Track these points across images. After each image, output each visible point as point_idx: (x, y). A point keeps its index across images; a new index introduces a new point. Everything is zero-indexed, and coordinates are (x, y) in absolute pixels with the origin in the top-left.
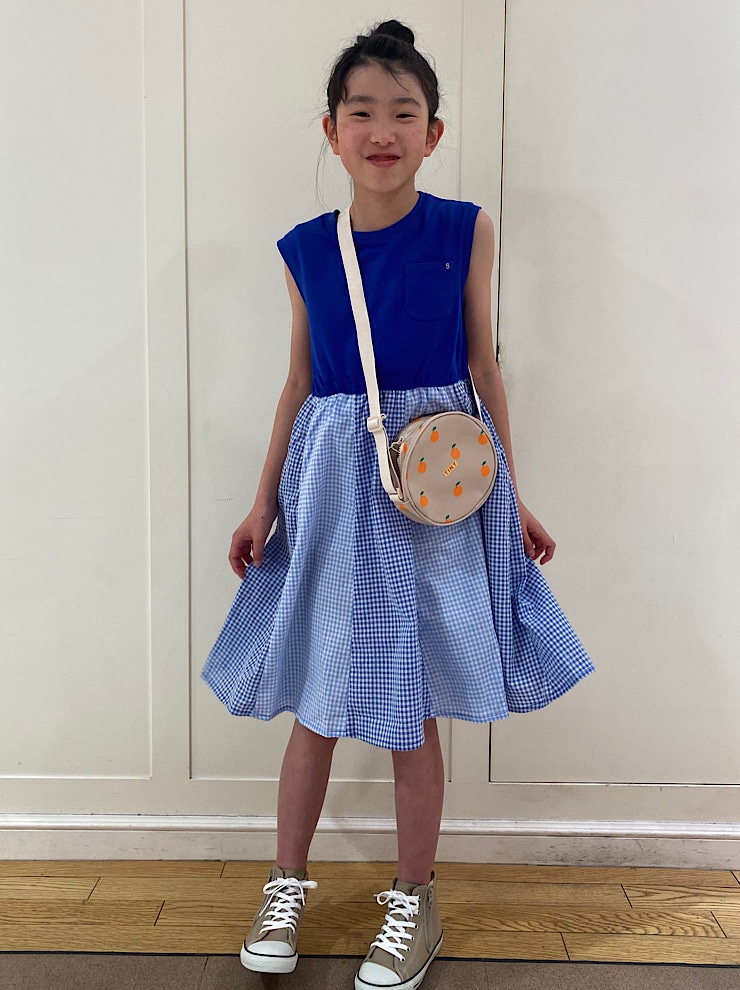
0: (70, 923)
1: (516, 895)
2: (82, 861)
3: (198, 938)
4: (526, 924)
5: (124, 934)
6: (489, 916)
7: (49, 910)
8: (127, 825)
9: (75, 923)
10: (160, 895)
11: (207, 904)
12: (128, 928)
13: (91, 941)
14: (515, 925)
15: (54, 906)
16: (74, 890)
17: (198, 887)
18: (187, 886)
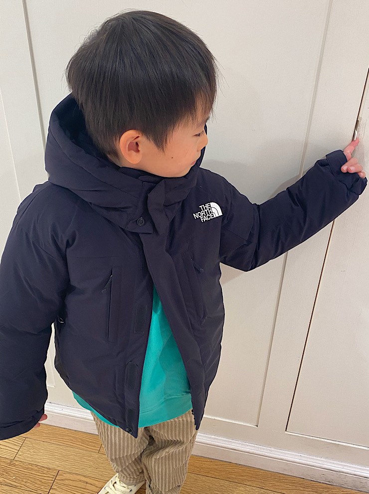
11: (84, 479)
17: (83, 460)
18: (76, 458)
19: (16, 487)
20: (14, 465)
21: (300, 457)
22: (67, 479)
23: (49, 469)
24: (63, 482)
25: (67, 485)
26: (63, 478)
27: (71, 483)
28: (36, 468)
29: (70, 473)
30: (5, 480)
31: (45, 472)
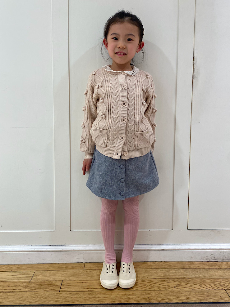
0: (24, 292)
1: (202, 274)
2: (27, 264)
3: (78, 297)
4: (210, 287)
5: (47, 296)
6: (195, 284)
7: (15, 286)
8: (45, 250)
9: (26, 292)
10: (60, 278)
11: (80, 281)
12: (49, 293)
13: (34, 300)
14: (206, 287)
15: (17, 284)
16: (26, 277)
17: (76, 274)
18: (71, 274)
19: (37, 291)
20: (33, 283)
21: (198, 246)
22: (69, 283)
23: (56, 281)
24: (68, 285)
25: (70, 286)
26: (66, 283)
27: (72, 284)
28: (47, 282)
29: (70, 281)
30: (29, 290)
31: (54, 283)
